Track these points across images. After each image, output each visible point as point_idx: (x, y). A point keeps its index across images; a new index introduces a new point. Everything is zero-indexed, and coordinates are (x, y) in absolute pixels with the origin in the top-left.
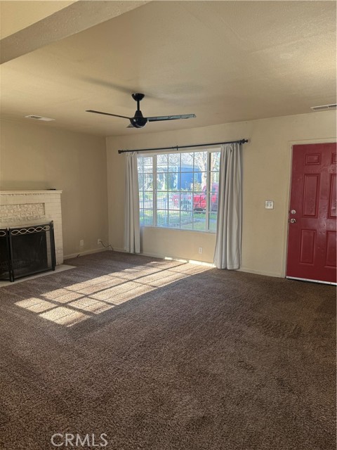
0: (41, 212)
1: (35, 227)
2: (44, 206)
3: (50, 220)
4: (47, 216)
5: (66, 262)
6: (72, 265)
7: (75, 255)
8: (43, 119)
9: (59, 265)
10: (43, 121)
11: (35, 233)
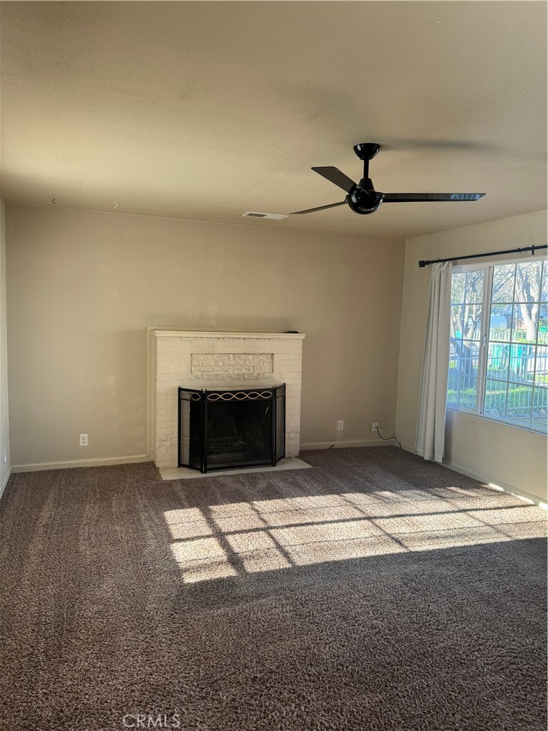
0: (267, 368)
1: (247, 392)
2: (272, 359)
3: (282, 382)
4: (276, 375)
5: (303, 455)
6: (309, 463)
7: (325, 444)
8: (269, 216)
9: (290, 458)
10: (269, 220)
11: (247, 401)
